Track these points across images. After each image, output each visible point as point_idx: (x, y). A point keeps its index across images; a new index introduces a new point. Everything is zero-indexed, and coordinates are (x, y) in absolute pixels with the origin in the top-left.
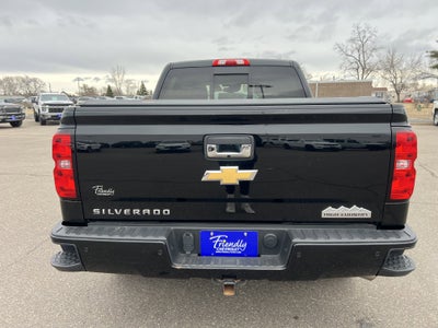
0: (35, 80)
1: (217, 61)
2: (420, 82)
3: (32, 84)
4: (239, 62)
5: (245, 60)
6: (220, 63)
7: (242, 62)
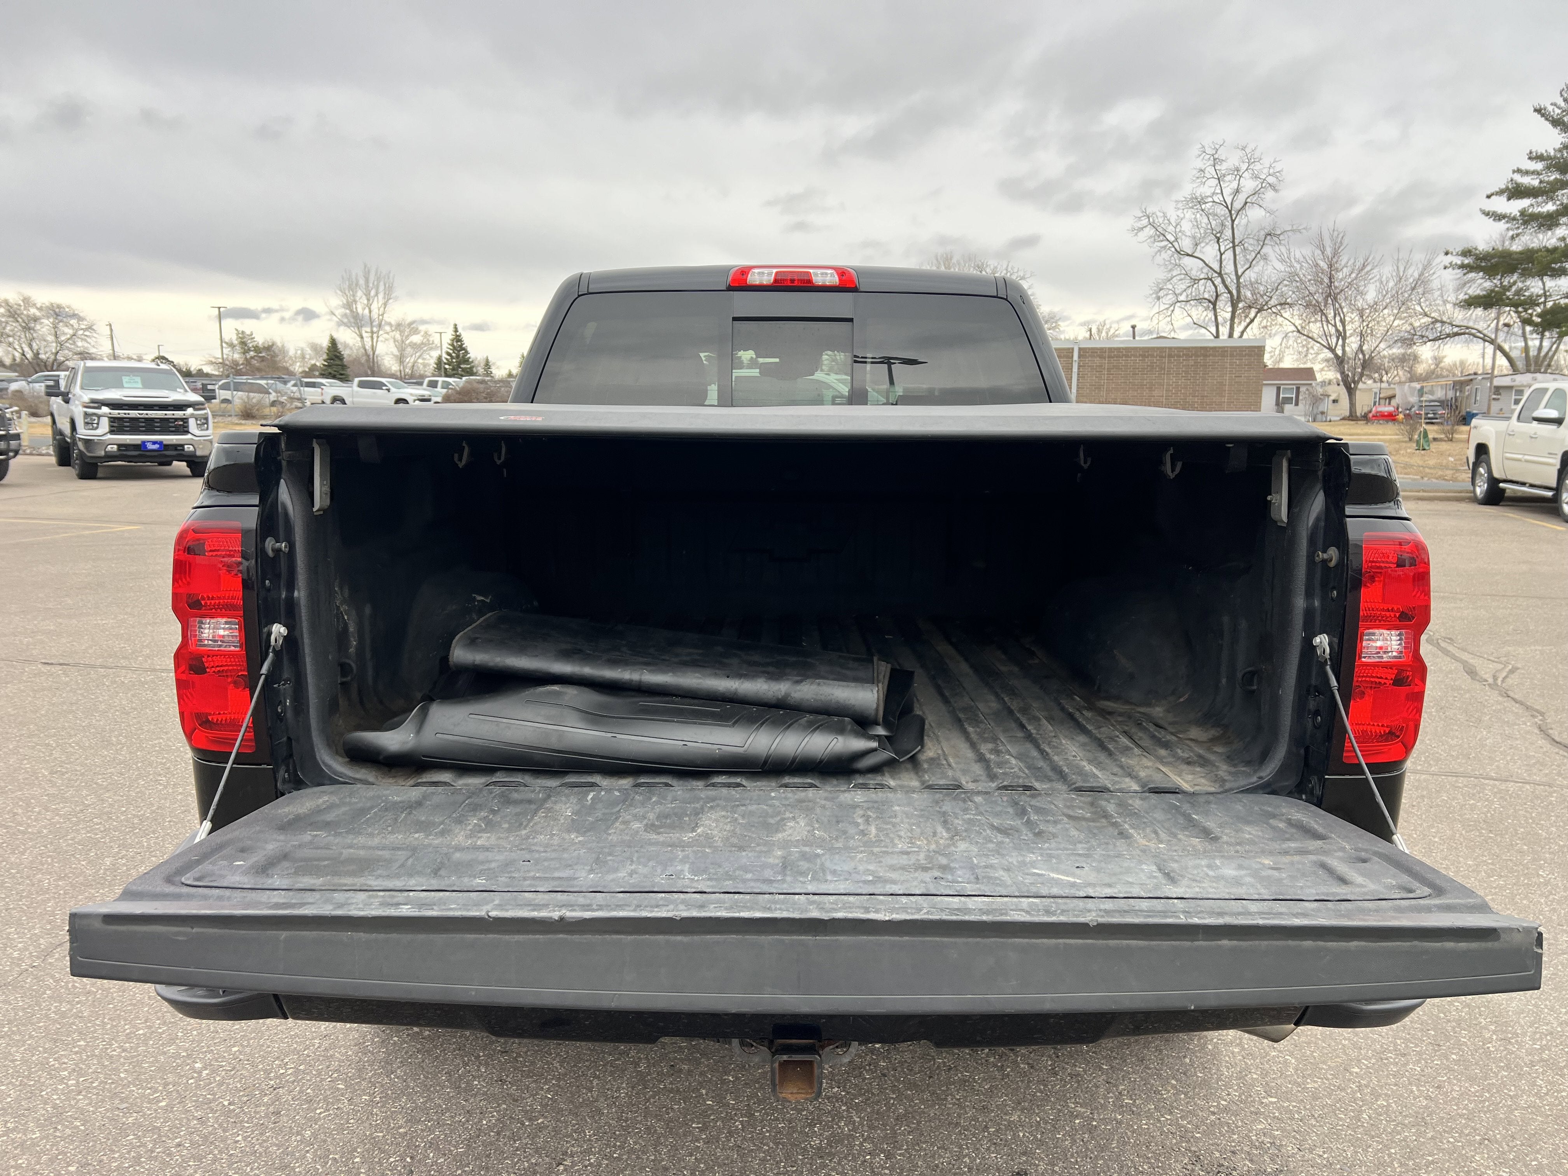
0: (57, 313)
1: (744, 271)
2: (1426, 352)
3: (45, 327)
4: (820, 278)
5: (842, 272)
6: (754, 278)
7: (831, 279)
